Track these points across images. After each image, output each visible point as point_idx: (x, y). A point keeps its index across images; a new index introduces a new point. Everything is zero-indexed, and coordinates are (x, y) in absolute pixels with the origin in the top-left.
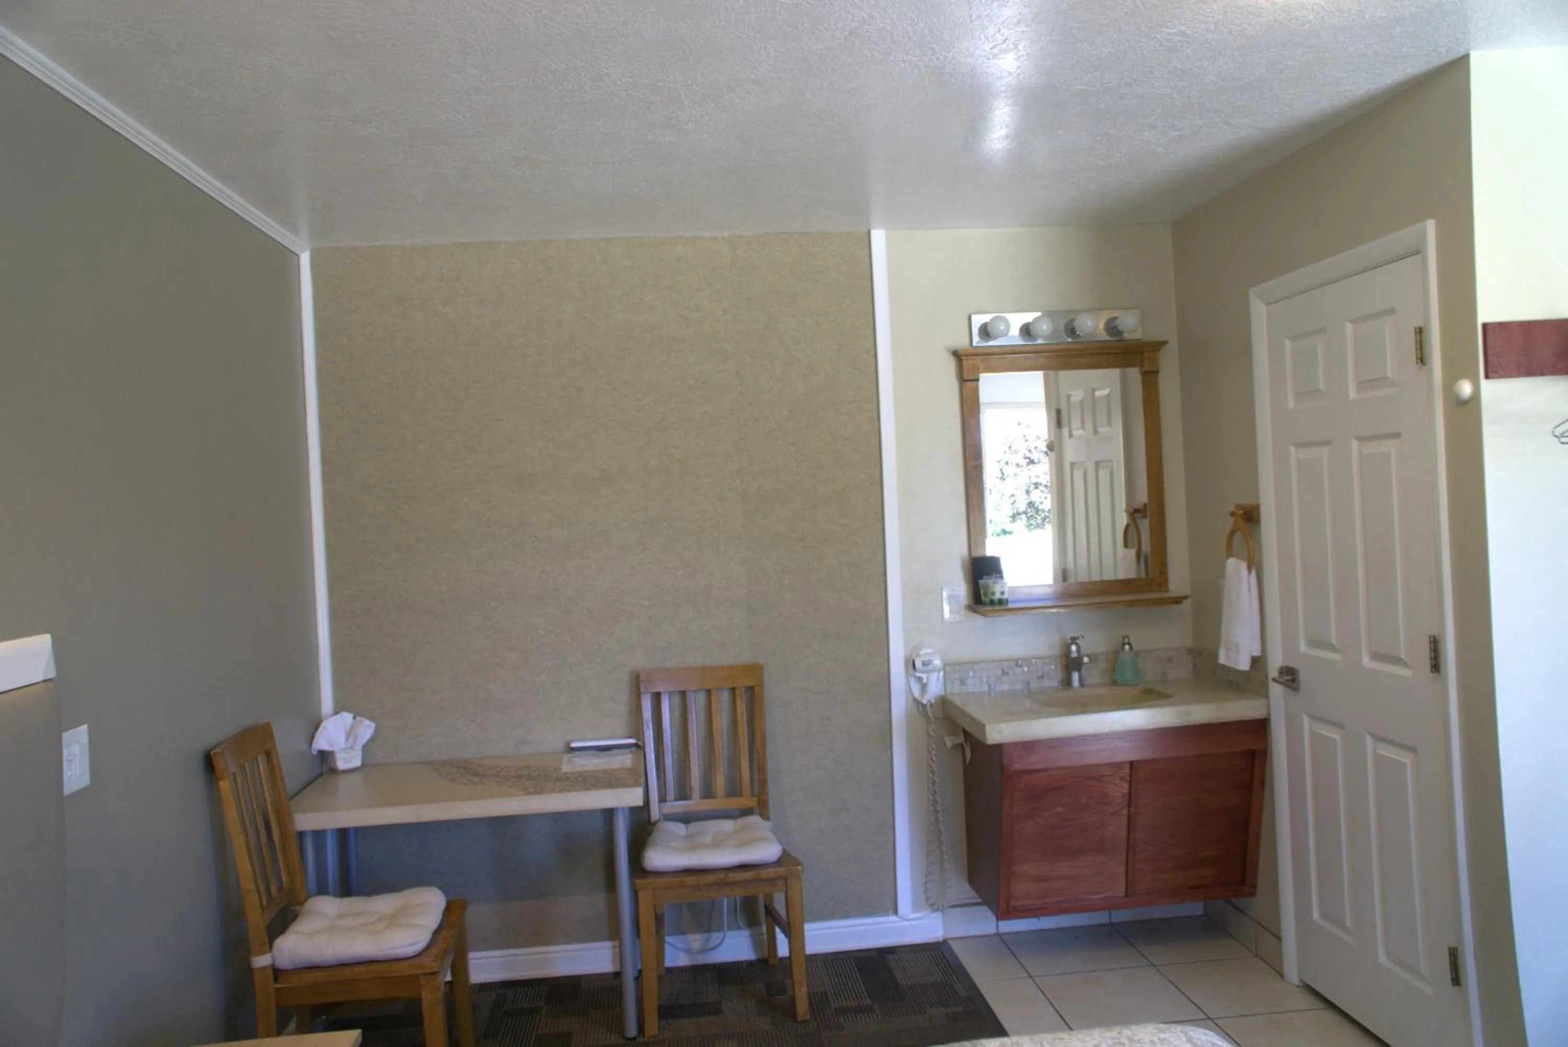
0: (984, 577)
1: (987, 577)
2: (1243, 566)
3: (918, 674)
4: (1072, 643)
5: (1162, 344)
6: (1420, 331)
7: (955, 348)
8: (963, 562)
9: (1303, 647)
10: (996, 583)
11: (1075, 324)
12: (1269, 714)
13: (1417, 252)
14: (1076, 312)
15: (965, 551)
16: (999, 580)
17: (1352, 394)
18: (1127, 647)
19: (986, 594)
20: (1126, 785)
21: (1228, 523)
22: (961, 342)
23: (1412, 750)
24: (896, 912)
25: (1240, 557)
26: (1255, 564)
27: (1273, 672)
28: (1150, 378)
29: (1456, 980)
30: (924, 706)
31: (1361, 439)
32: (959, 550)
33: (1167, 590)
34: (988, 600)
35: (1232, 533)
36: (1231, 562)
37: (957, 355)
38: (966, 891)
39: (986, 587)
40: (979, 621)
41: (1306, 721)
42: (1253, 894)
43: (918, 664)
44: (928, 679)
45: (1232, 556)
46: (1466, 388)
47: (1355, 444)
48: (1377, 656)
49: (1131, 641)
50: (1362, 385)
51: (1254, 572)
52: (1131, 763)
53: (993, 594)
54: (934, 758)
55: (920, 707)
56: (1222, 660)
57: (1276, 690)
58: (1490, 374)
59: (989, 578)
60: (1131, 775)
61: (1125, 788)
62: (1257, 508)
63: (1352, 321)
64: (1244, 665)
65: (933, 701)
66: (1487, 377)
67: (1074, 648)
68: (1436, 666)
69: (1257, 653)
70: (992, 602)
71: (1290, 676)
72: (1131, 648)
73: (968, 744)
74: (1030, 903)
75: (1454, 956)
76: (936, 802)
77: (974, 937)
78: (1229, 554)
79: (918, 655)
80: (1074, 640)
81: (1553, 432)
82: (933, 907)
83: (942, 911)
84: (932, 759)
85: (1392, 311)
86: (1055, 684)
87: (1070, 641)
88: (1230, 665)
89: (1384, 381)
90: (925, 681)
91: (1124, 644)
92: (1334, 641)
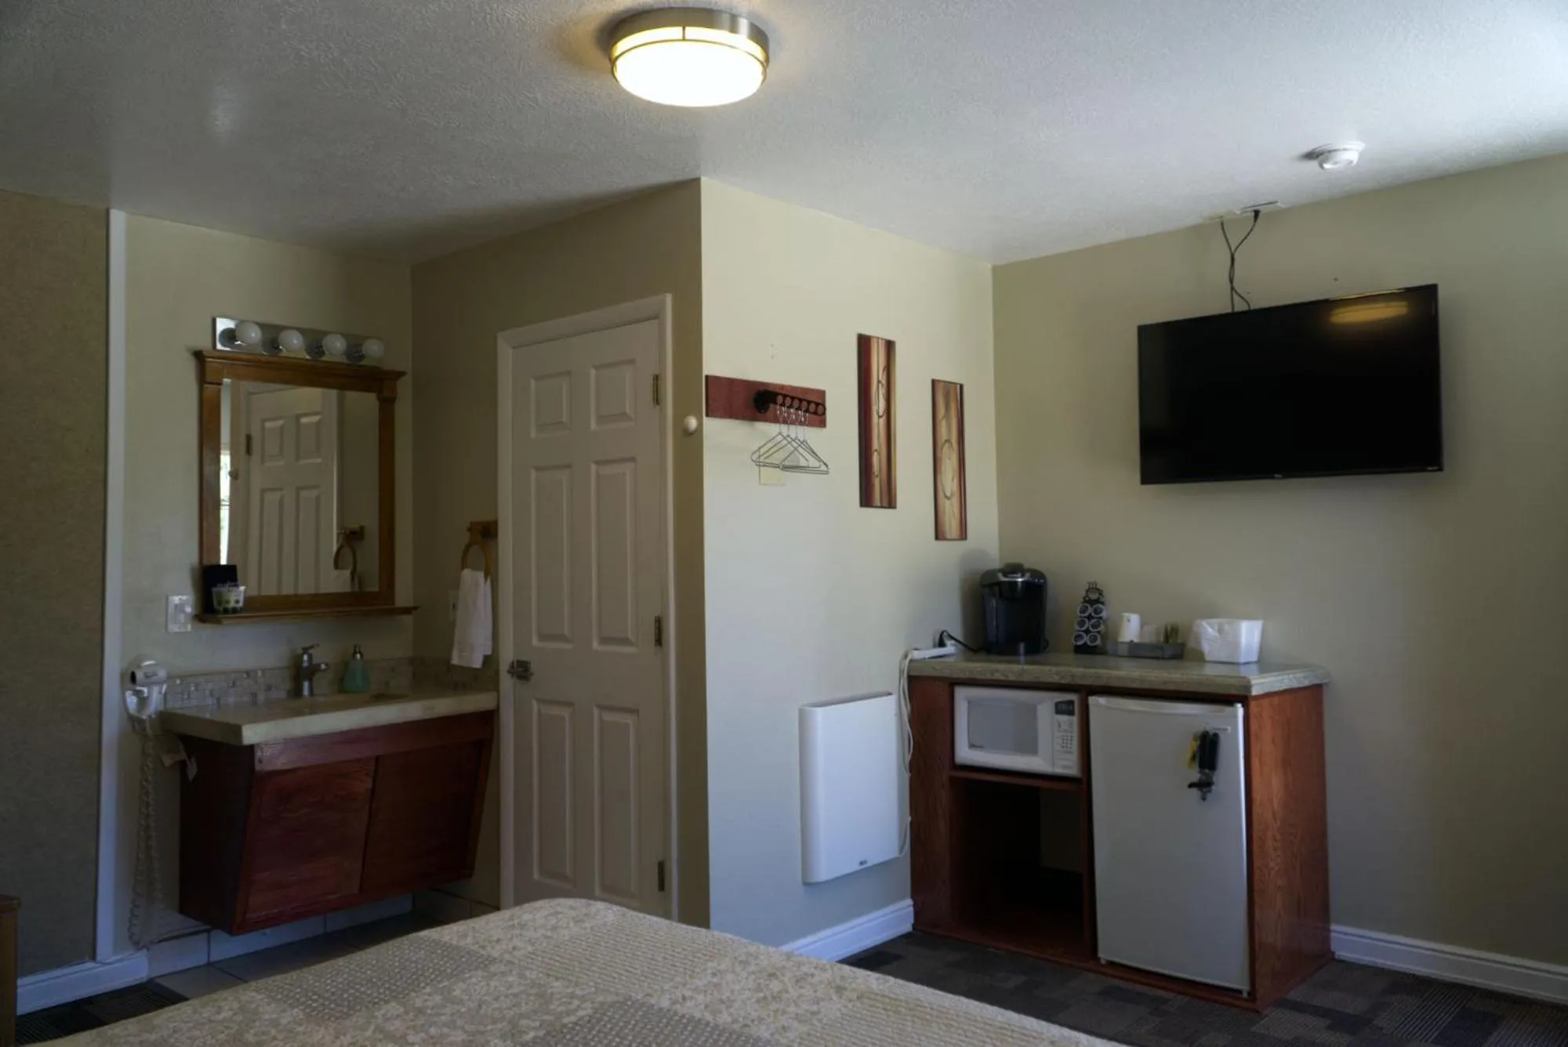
0: (218, 585)
1: (221, 585)
2: (481, 575)
3: (138, 688)
4: (305, 653)
5: (402, 374)
6: (656, 378)
7: (199, 349)
8: (193, 570)
9: (535, 641)
10: (229, 591)
11: (324, 343)
12: (498, 706)
13: (656, 317)
14: (325, 333)
15: (194, 558)
16: (235, 588)
17: (593, 425)
18: (358, 656)
19: (220, 603)
20: (370, 780)
21: (466, 538)
22: (204, 344)
23: (634, 711)
24: (93, 958)
25: (475, 568)
26: (491, 572)
27: (504, 667)
28: (387, 405)
29: (662, 886)
30: (140, 721)
31: (598, 463)
32: (189, 556)
33: (393, 604)
34: (221, 609)
35: (468, 547)
36: (467, 573)
37: (199, 355)
38: (177, 921)
39: (220, 595)
40: (208, 630)
41: (535, 705)
42: (470, 875)
43: (139, 675)
44: (149, 692)
45: (467, 567)
46: (693, 423)
47: (593, 467)
48: (605, 640)
49: (362, 650)
50: (601, 419)
51: (489, 581)
52: (377, 758)
53: (228, 602)
54: (150, 778)
55: (136, 725)
56: (455, 661)
57: (506, 682)
58: (710, 413)
59: (223, 586)
60: (376, 771)
61: (369, 784)
62: (495, 523)
63: (596, 368)
64: (477, 663)
65: (153, 716)
66: (707, 415)
67: (305, 657)
68: (659, 640)
69: (489, 652)
70: (226, 611)
71: (521, 670)
72: (362, 656)
73: (193, 760)
74: (263, 913)
75: (662, 867)
76: (148, 827)
77: (188, 969)
78: (464, 566)
79: (139, 667)
80: (305, 650)
81: (751, 458)
82: (137, 945)
83: (148, 949)
84: (146, 780)
85: (632, 362)
86: (282, 695)
87: (301, 651)
88: (465, 664)
89: (624, 416)
90: (146, 695)
91: (355, 653)
92: (566, 632)
